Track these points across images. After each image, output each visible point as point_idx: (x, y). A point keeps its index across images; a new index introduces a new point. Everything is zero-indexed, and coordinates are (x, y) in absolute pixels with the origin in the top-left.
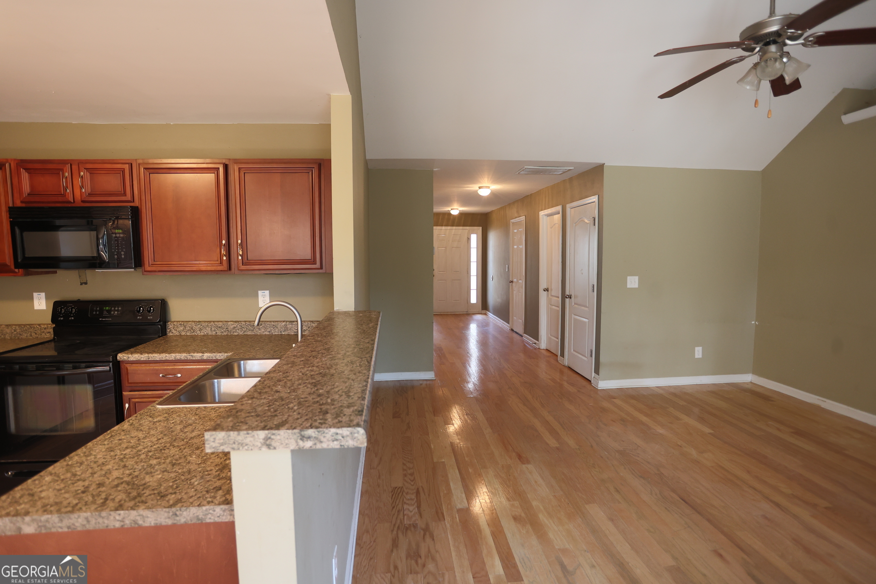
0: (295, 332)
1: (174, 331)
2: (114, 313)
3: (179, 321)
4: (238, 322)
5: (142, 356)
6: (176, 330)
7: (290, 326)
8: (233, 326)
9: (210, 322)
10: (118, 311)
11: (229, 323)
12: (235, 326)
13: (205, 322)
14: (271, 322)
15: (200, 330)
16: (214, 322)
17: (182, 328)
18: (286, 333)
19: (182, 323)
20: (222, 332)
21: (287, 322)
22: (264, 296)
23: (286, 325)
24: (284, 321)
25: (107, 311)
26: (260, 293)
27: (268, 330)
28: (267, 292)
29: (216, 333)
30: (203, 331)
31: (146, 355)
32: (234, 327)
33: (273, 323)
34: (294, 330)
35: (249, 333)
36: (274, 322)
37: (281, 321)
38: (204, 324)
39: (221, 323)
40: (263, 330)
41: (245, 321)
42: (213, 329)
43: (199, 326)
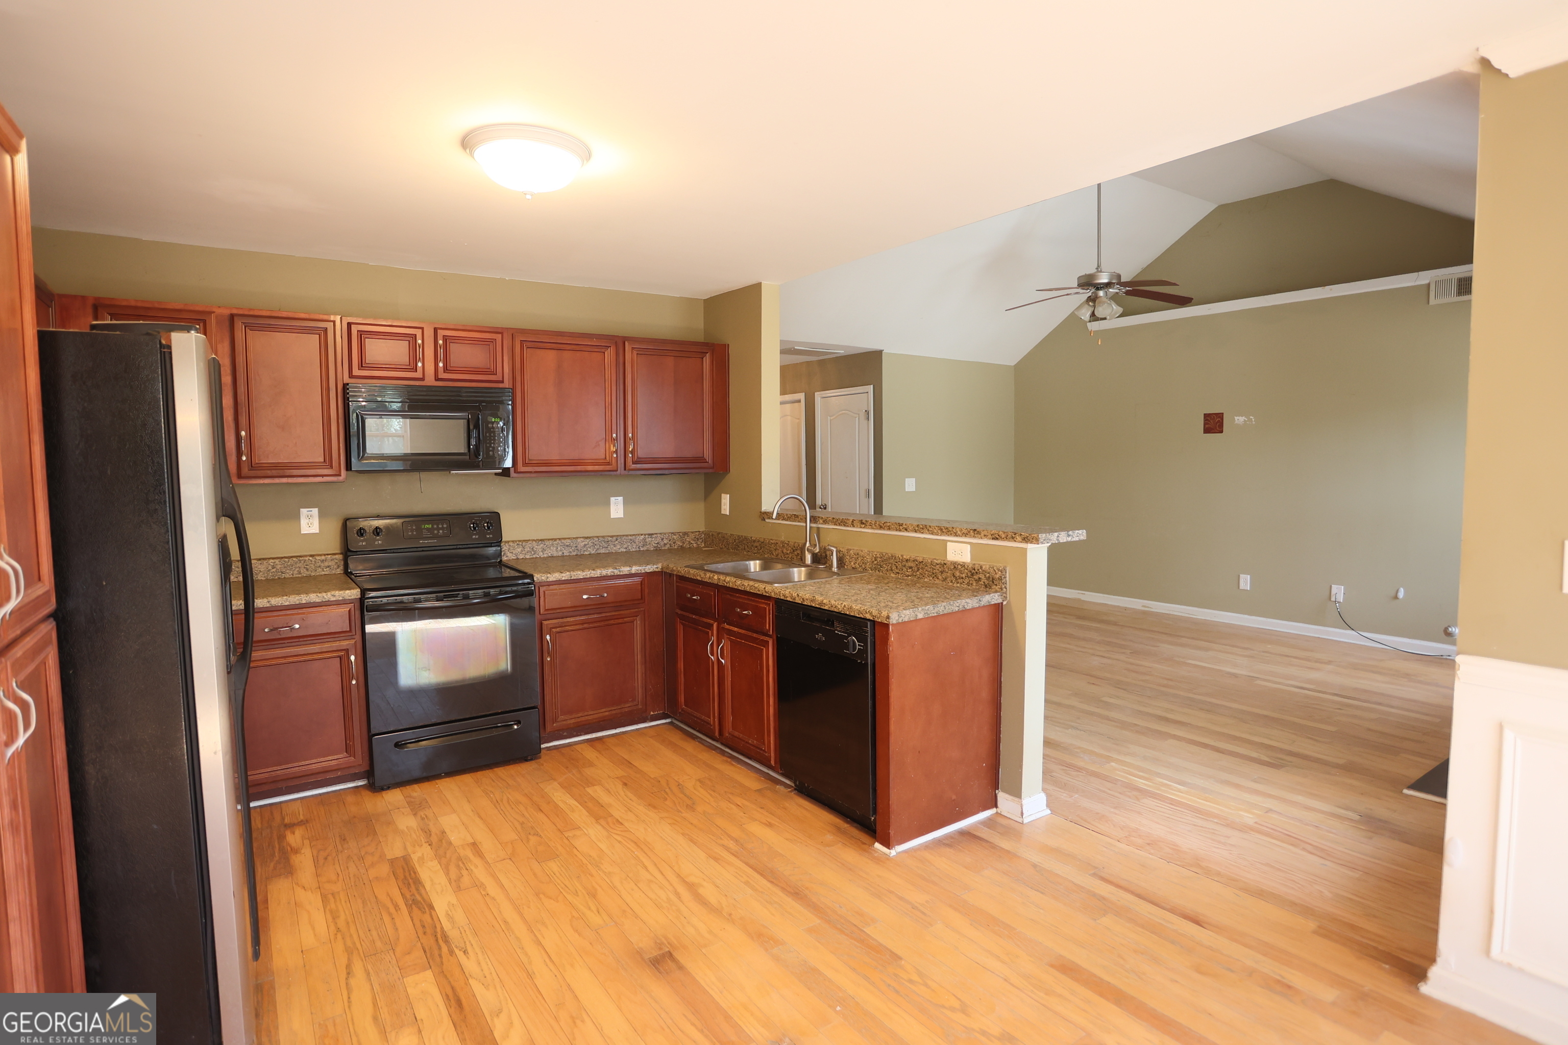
0: (654, 547)
1: (509, 555)
2: (439, 532)
3: (516, 541)
4: (590, 538)
5: (564, 575)
6: (512, 553)
7: (650, 539)
8: (583, 543)
9: (555, 540)
10: (443, 529)
11: (579, 540)
12: (586, 543)
13: (549, 540)
14: (627, 536)
15: (543, 550)
16: (559, 539)
17: (519, 550)
18: (645, 548)
19: (521, 543)
20: (570, 552)
21: (645, 535)
22: (616, 504)
23: (644, 539)
24: (642, 535)
25: (428, 529)
26: (612, 500)
27: (625, 546)
28: (620, 499)
29: (563, 553)
30: (546, 552)
31: (568, 573)
32: (585, 545)
33: (630, 537)
34: (654, 544)
35: (603, 551)
36: (631, 535)
37: (639, 535)
38: (547, 543)
39: (569, 541)
40: (619, 547)
41: (597, 537)
42: (559, 548)
43: (542, 545)
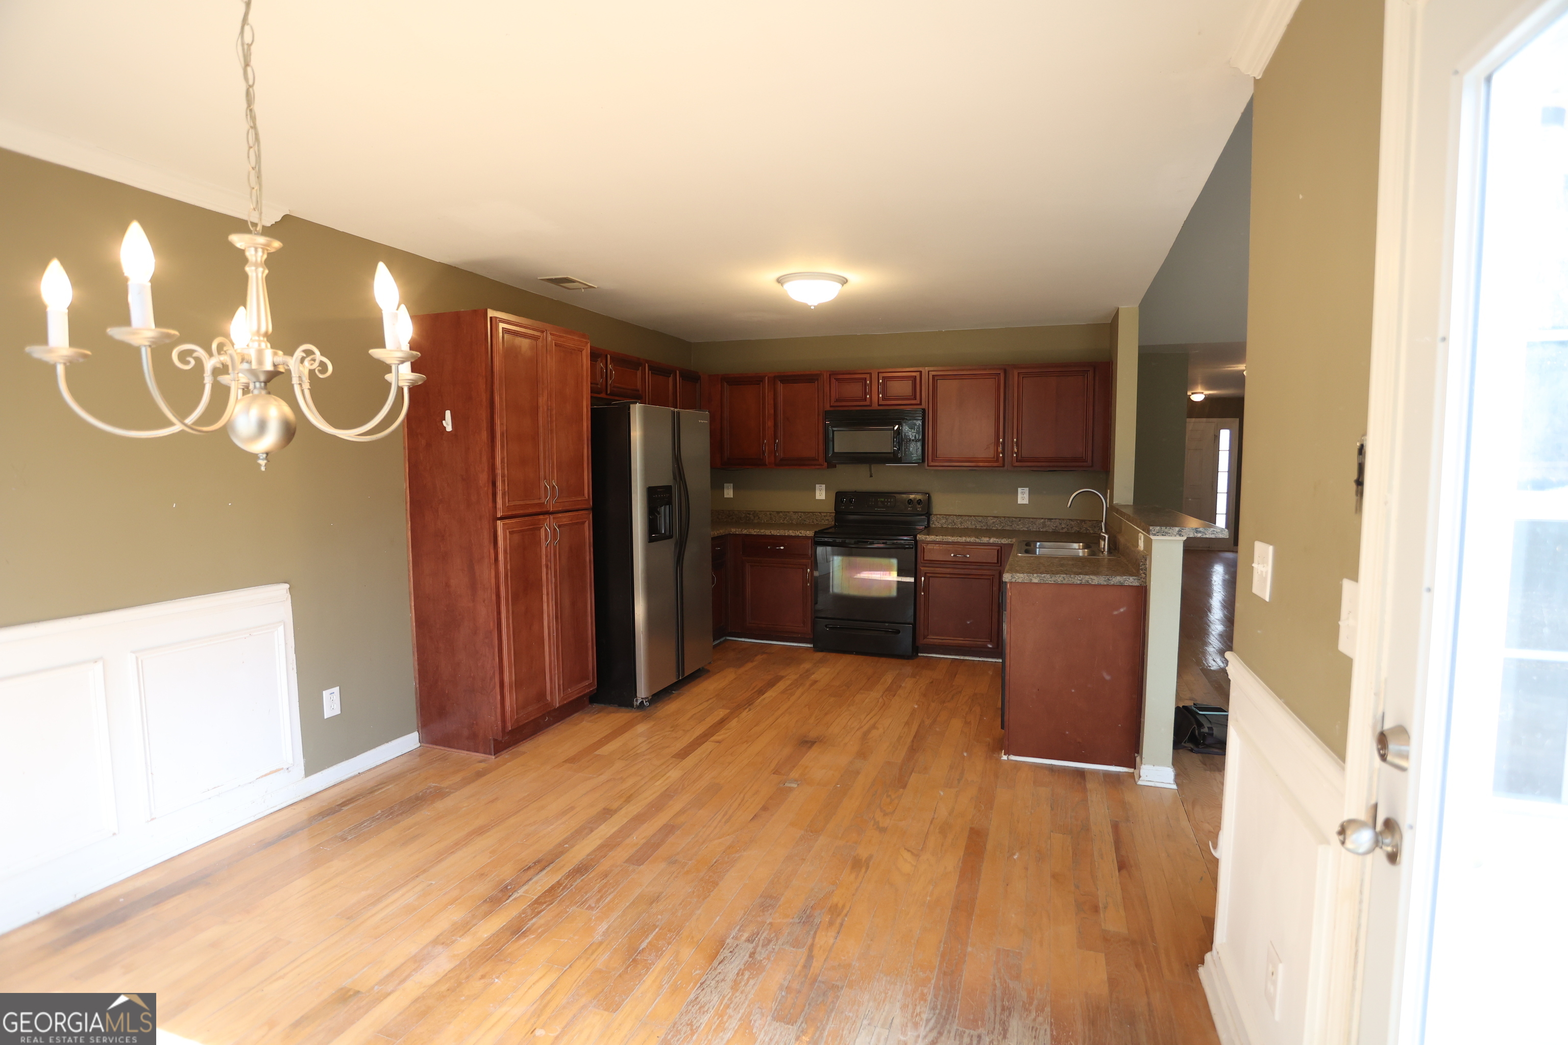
0: (1053, 529)
1: (937, 523)
2: (888, 504)
3: (942, 515)
4: (998, 517)
5: (938, 537)
6: (939, 523)
7: (1049, 523)
8: (993, 521)
9: (971, 516)
10: (890, 502)
11: (989, 518)
12: (995, 521)
13: (966, 516)
14: (1029, 518)
15: (961, 523)
16: (974, 516)
17: (944, 521)
18: (1044, 530)
19: (945, 516)
20: (982, 526)
21: (1045, 519)
22: (1023, 493)
23: (1044, 523)
24: (1042, 519)
25: (882, 502)
26: (1020, 490)
27: (1026, 526)
28: (1026, 490)
29: (976, 527)
30: (963, 524)
31: (941, 537)
32: (994, 522)
33: (1031, 520)
34: (1052, 527)
35: (1008, 528)
36: (1032, 518)
37: (1039, 518)
38: (964, 518)
39: (981, 518)
40: (1022, 526)
41: (1004, 517)
42: (973, 523)
43: (960, 519)
